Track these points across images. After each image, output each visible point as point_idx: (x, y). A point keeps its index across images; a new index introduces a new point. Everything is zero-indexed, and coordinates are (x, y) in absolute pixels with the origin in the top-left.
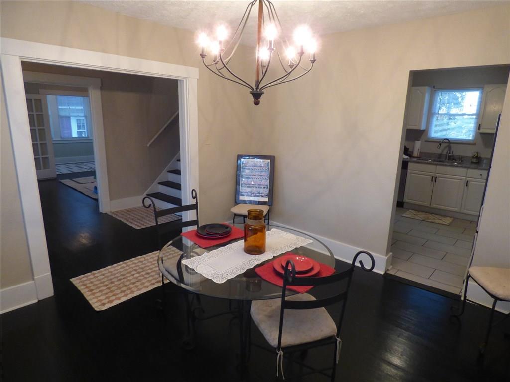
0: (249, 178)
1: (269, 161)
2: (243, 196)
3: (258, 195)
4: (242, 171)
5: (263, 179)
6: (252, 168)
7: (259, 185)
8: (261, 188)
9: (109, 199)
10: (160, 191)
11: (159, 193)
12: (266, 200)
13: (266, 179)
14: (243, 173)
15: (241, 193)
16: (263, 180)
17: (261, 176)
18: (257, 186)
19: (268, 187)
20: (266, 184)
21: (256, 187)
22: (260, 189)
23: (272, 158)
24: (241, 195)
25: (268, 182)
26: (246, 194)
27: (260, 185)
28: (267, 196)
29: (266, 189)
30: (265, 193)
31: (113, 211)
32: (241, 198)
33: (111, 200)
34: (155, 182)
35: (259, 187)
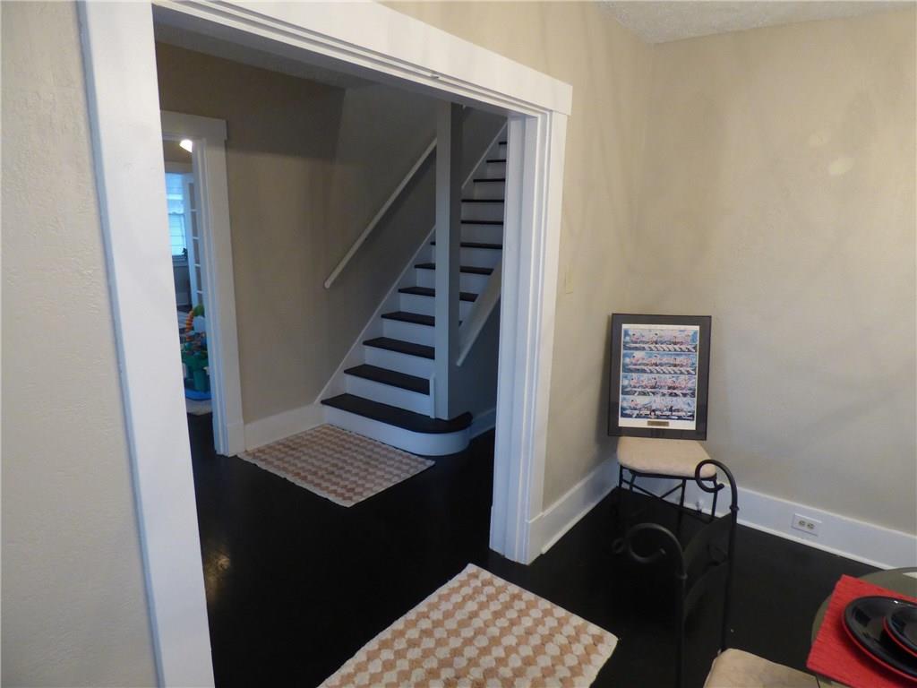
0: (644, 371)
1: (697, 328)
2: (630, 416)
3: (669, 413)
4: (625, 356)
5: (682, 373)
6: (652, 346)
7: (669, 388)
8: (676, 395)
9: (242, 422)
10: (349, 391)
11: (346, 395)
12: (691, 425)
13: (689, 373)
14: (628, 360)
15: (623, 409)
16: (682, 377)
17: (675, 366)
18: (665, 391)
19: (693, 394)
20: (690, 385)
21: (664, 395)
22: (674, 399)
23: (705, 323)
24: (624, 415)
25: (693, 382)
26: (636, 412)
27: (674, 388)
28: (693, 416)
29: (688, 399)
30: (686, 408)
31: (250, 448)
32: (623, 422)
33: (246, 422)
34: (338, 370)
35: (671, 395)
